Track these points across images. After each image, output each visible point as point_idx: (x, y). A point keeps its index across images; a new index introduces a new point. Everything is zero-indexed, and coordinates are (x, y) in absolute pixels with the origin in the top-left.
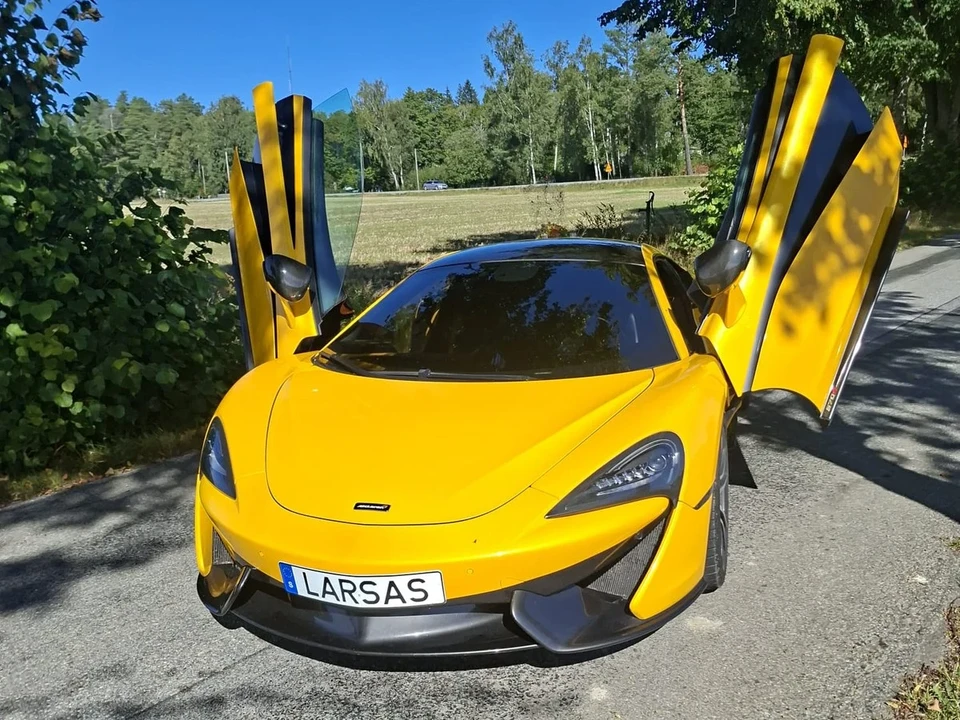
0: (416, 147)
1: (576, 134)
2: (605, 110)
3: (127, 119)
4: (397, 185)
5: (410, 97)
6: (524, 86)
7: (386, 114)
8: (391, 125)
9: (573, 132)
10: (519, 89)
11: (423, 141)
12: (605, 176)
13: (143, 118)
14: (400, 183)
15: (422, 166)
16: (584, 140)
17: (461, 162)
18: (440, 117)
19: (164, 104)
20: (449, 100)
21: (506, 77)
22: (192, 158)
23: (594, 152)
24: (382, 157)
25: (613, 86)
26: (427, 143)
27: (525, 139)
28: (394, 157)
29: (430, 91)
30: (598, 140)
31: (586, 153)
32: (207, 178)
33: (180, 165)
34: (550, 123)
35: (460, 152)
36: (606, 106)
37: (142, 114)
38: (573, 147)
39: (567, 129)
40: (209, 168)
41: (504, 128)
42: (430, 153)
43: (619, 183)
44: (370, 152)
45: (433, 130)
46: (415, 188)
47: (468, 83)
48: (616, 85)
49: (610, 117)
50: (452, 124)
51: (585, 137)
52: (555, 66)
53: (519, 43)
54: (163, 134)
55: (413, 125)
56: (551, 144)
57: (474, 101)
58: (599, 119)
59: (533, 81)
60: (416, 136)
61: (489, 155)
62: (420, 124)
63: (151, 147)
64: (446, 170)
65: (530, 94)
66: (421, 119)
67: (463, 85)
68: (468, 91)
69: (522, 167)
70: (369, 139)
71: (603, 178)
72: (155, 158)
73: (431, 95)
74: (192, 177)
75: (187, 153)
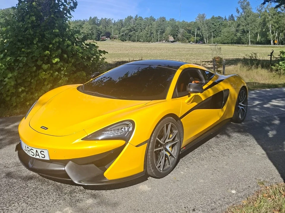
0: (213, 32)
1: (265, 31)
2: (276, 24)
3: (137, 22)
4: (206, 42)
5: (213, 18)
6: (248, 16)
7: (205, 22)
8: (206, 25)
9: (264, 30)
10: (247, 17)
11: (215, 30)
12: (274, 44)
13: (140, 22)
14: (207, 41)
15: (214, 37)
16: (268, 33)
17: (226, 37)
18: (222, 24)
19: (146, 18)
20: (226, 19)
21: (243, 13)
22: (151, 32)
23: (271, 37)
24: (202, 35)
25: (279, 17)
26: (217, 31)
27: (248, 32)
28: (206, 34)
29: (219, 17)
30: (273, 33)
31: (268, 37)
32: (154, 37)
33: (147, 34)
34: (256, 27)
35: (226, 34)
36: (276, 23)
37: (140, 21)
38: (264, 34)
39: (262, 29)
40: (155, 35)
41: (241, 28)
42: (217, 34)
43: (279, 46)
44: (199, 33)
45: (219, 27)
46: (211, 43)
47: (232, 15)
48: (280, 17)
49: (277, 26)
50: (225, 26)
51: (268, 32)
52: (260, 11)
53: (248, 4)
54: (144, 26)
55: (213, 26)
56: (257, 33)
57: (234, 20)
58: (273, 27)
59: (252, 15)
60: (213, 29)
61: (236, 35)
62: (215, 26)
63: (141, 29)
64: (221, 39)
65: (250, 18)
66: (215, 24)
67: (231, 15)
68: (232, 17)
69: (246, 39)
70: (199, 29)
71: (274, 45)
72: (142, 32)
73: (220, 18)
74: (150, 37)
75: (150, 31)
